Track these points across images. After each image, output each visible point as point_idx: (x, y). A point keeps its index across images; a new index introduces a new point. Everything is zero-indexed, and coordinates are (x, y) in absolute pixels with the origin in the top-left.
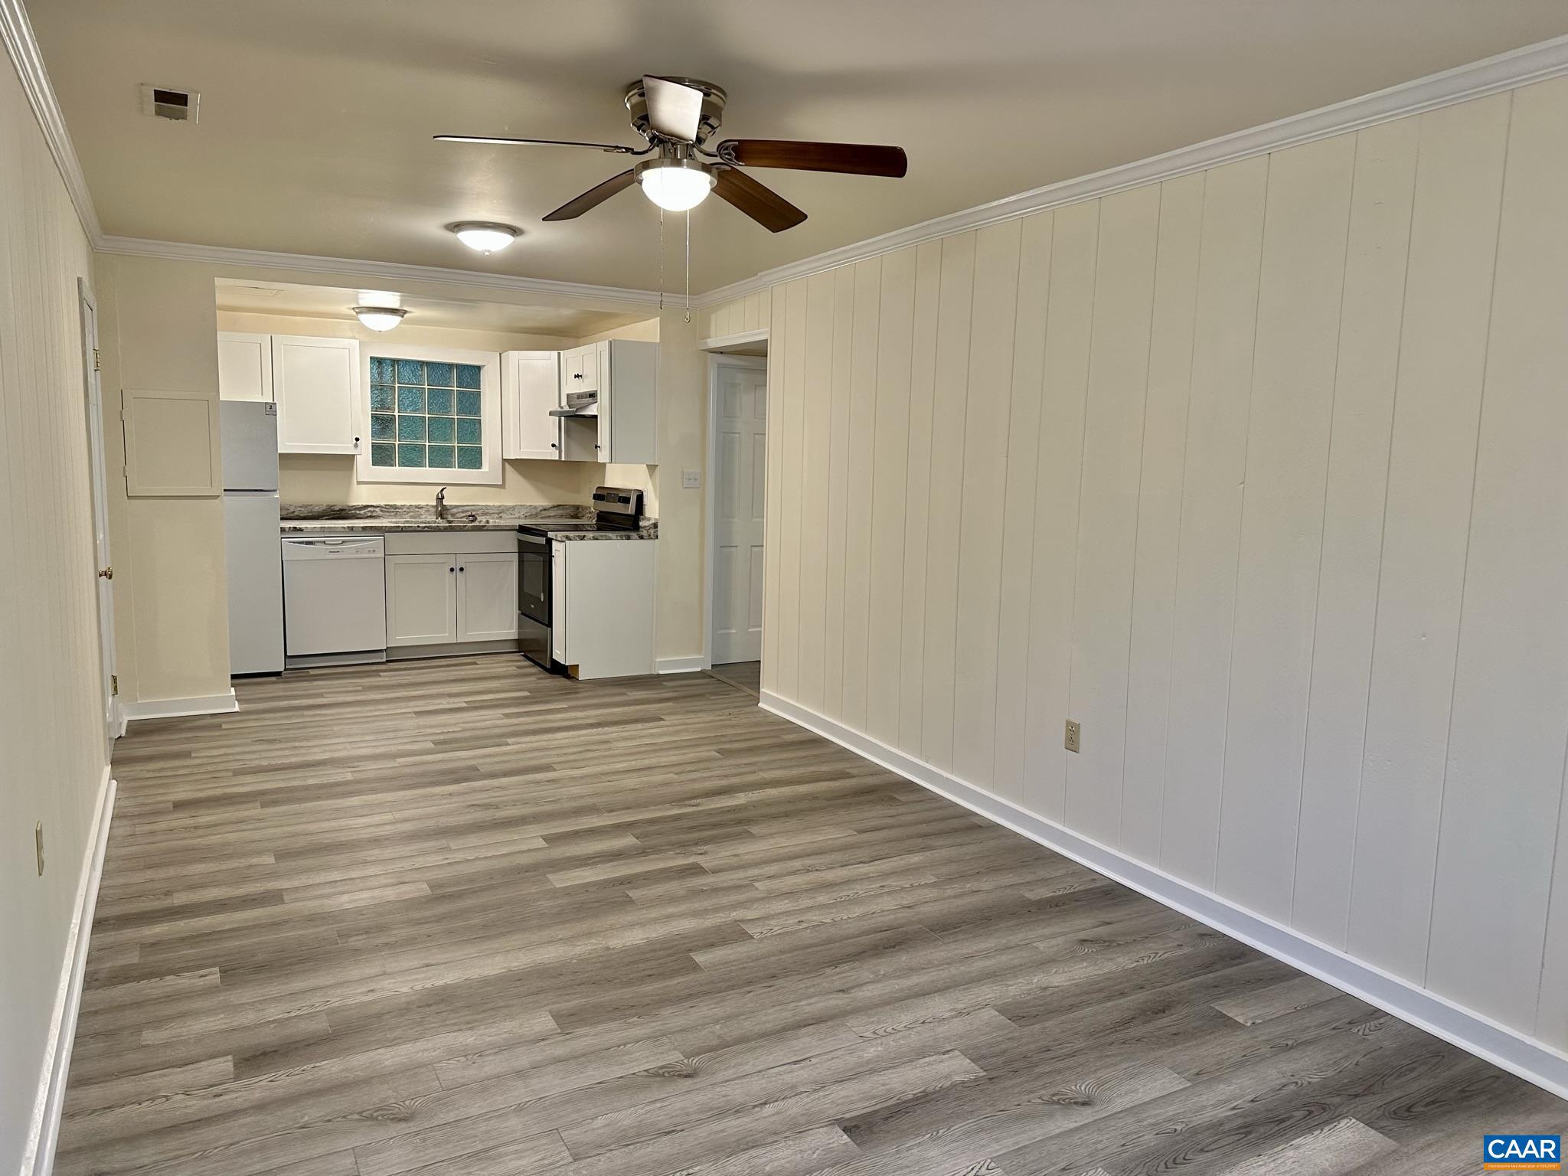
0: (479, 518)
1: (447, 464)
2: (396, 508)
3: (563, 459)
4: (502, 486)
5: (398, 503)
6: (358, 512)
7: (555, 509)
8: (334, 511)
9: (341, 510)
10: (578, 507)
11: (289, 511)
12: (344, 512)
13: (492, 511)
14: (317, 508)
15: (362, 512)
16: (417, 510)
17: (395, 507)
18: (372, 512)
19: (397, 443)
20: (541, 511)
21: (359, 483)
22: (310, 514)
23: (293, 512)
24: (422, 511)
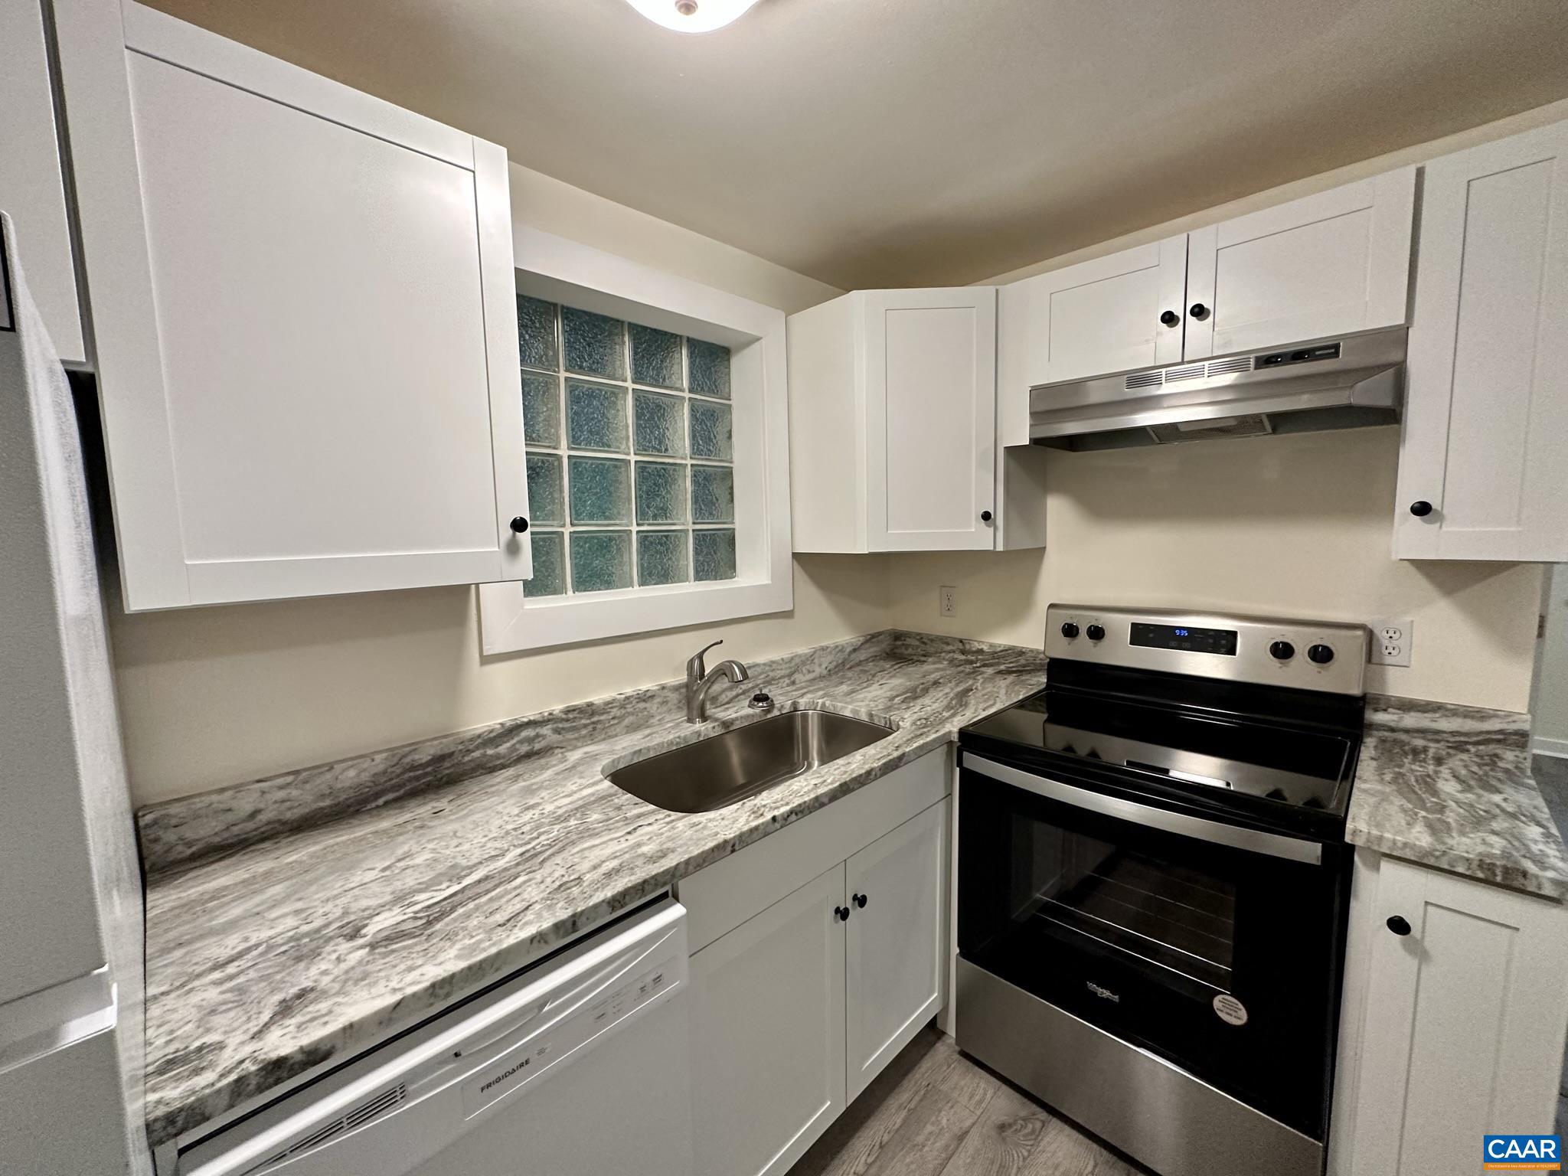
2: (593, 714)
3: (1000, 548)
4: (793, 613)
5: (598, 698)
6: (490, 752)
8: (413, 768)
9: (440, 759)
11: (230, 818)
12: (447, 764)
13: (779, 673)
14: (352, 773)
15: (503, 749)
16: (642, 705)
17: (589, 710)
18: (530, 740)
19: (567, 531)
20: (850, 653)
21: (486, 660)
22: (327, 802)
23: (253, 815)
24: (653, 706)
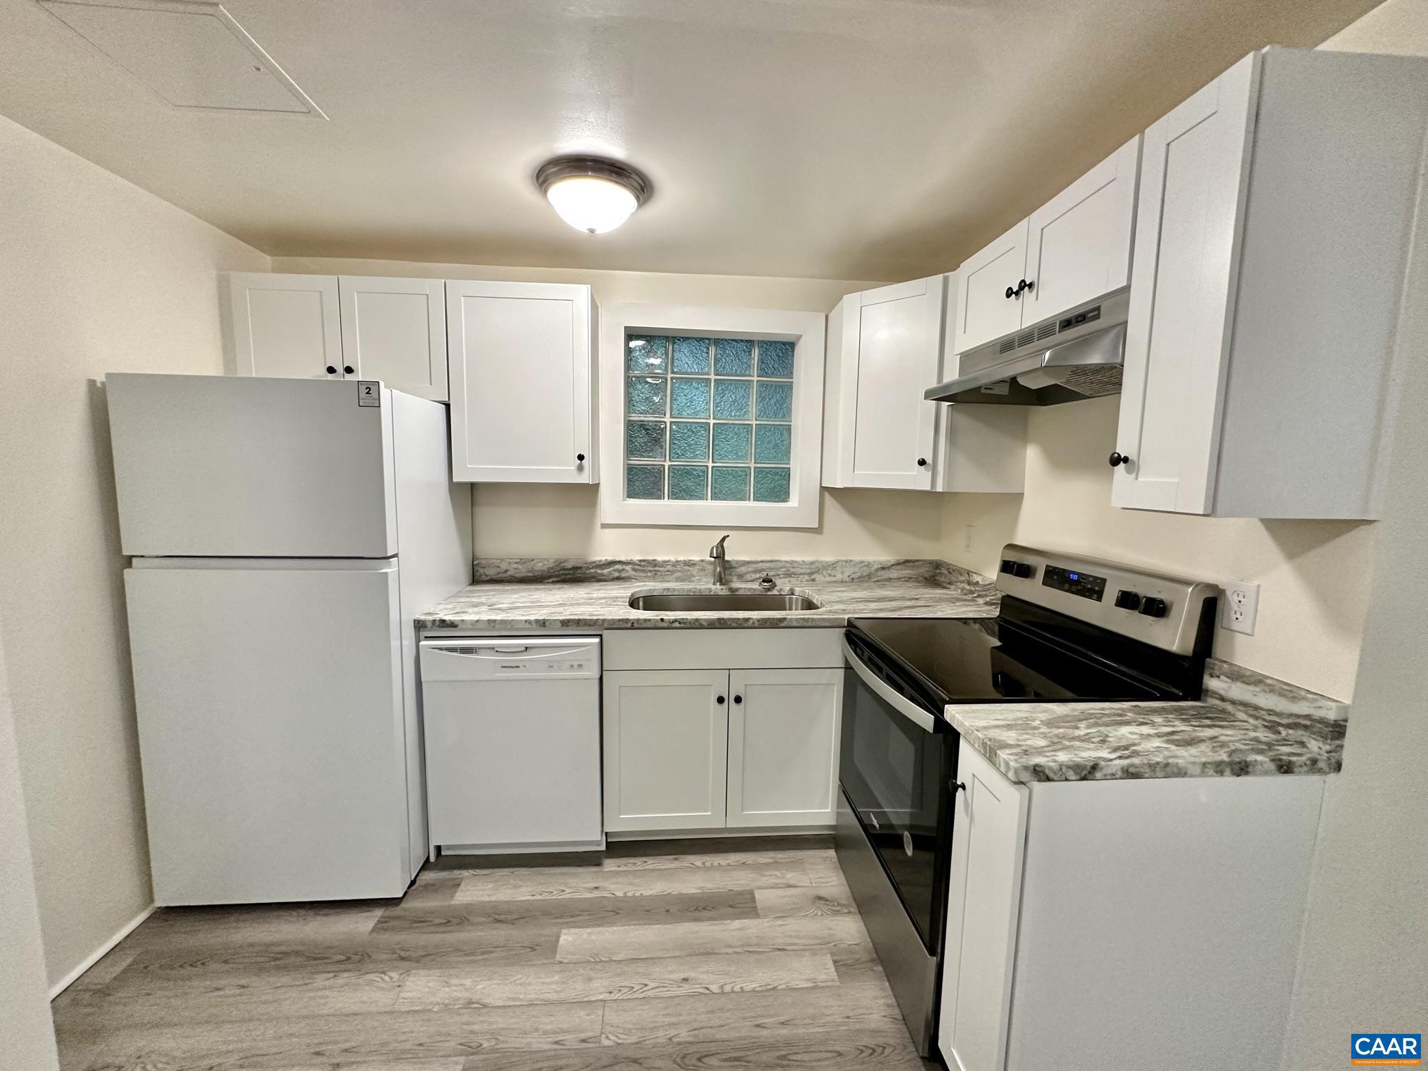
0: (778, 582)
1: (739, 495)
2: (655, 566)
3: (939, 489)
4: (818, 530)
5: (660, 558)
6: (599, 571)
7: (900, 567)
8: (564, 569)
9: (575, 568)
10: (937, 565)
11: (498, 570)
12: (579, 571)
13: (799, 571)
14: (540, 564)
15: (606, 571)
16: (687, 568)
17: (654, 563)
18: (620, 571)
19: (667, 464)
20: (877, 570)
21: (604, 526)
22: (530, 574)
23: (506, 571)
24: (694, 570)
